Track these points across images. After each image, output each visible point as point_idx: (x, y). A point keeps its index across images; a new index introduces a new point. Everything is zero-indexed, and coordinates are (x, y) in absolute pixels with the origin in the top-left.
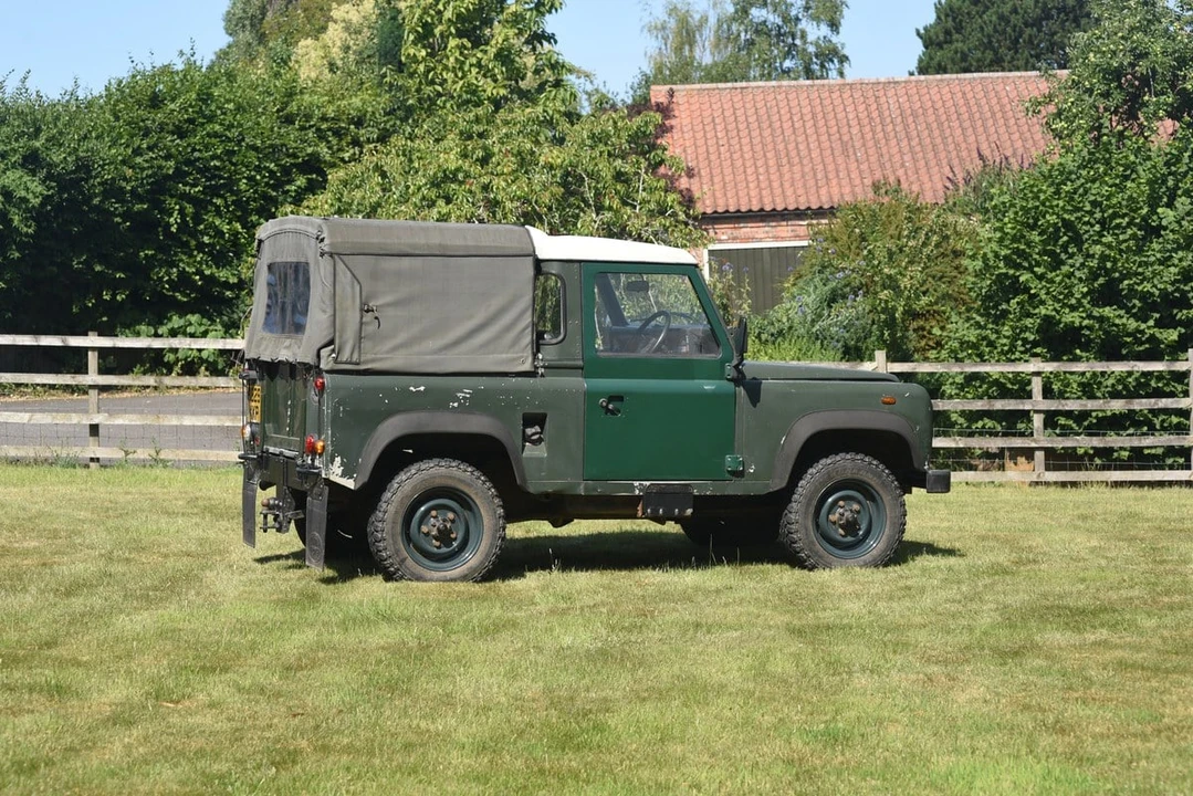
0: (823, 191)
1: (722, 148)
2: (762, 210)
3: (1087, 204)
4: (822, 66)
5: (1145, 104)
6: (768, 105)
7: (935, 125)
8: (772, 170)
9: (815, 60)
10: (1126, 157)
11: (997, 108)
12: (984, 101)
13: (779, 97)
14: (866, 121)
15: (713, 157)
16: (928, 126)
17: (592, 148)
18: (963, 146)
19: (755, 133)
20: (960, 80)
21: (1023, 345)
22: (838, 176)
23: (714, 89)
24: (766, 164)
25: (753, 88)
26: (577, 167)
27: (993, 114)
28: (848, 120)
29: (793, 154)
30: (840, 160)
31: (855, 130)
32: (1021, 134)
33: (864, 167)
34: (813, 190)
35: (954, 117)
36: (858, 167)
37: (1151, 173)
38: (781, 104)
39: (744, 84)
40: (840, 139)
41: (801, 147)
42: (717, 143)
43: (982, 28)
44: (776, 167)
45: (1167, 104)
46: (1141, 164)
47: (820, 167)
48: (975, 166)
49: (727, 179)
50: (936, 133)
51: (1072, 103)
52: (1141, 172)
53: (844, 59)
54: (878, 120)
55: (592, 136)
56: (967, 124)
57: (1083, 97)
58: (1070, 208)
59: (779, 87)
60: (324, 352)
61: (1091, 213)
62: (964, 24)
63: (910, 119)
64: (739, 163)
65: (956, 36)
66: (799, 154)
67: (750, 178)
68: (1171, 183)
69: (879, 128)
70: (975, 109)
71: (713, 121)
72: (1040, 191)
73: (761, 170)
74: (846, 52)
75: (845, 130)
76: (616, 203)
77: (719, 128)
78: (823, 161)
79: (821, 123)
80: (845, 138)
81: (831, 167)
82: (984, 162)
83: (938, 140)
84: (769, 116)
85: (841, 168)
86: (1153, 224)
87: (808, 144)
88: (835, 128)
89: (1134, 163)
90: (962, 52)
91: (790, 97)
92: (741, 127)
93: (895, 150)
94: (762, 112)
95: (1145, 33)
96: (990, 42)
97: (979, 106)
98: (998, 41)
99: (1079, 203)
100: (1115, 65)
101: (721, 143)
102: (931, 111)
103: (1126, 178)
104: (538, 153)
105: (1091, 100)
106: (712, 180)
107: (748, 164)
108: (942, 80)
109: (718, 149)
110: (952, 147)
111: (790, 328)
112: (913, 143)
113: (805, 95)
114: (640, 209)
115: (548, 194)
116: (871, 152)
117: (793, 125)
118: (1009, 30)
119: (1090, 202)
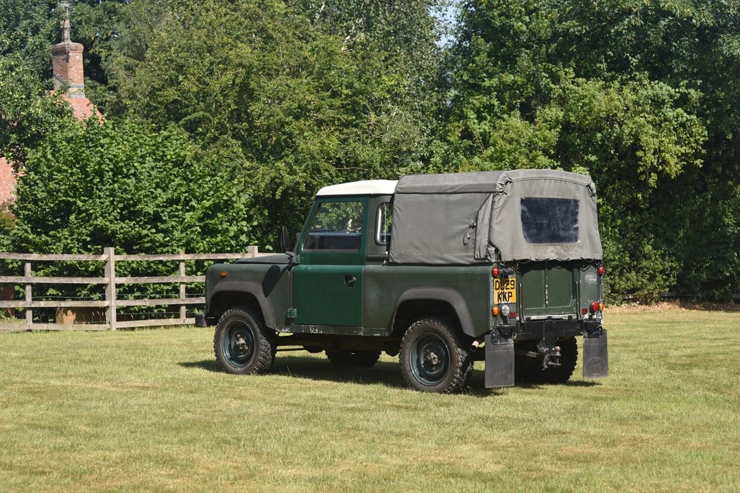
21: (78, 244)
119: (109, 159)
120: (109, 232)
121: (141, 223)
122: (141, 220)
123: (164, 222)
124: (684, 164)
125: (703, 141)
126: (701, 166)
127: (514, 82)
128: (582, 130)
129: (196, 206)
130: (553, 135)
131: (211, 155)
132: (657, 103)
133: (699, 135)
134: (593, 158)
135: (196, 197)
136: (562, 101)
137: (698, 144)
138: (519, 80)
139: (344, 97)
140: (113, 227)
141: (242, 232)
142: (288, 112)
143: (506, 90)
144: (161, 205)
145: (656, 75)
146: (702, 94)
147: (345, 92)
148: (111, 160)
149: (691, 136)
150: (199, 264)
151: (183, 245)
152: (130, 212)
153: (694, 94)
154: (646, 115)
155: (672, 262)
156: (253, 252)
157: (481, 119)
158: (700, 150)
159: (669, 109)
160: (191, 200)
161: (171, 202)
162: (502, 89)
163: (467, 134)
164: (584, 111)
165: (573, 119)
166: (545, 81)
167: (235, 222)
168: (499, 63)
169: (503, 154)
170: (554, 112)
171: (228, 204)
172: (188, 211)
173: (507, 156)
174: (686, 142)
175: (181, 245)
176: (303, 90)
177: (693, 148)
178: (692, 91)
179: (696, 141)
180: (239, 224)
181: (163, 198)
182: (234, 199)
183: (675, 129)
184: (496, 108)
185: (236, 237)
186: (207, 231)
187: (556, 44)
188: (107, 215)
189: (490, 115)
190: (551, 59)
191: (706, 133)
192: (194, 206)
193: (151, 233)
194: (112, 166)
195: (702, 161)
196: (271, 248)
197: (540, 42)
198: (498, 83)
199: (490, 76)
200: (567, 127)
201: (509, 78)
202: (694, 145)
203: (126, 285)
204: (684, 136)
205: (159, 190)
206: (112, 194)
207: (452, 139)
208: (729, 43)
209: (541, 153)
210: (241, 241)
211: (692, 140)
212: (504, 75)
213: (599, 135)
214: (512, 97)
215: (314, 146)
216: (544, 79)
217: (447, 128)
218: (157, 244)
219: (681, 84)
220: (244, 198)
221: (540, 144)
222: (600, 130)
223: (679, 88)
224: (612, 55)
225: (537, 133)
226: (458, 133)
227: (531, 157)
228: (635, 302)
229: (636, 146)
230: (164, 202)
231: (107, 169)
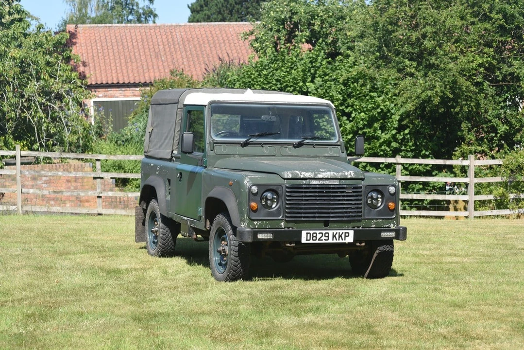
0: (146, 75)
1: (100, 54)
2: (118, 83)
3: (274, 80)
4: (146, 18)
5: (296, 36)
6: (121, 35)
7: (198, 46)
8: (123, 65)
9: (142, 16)
10: (292, 59)
11: (226, 38)
12: (220, 35)
13: (126, 31)
14: (166, 43)
15: (95, 58)
16: (195, 46)
17: (35, 49)
18: (211, 55)
19: (115, 48)
20: (209, 25)
22: (153, 68)
23: (96, 27)
24: (120, 61)
25: (114, 27)
26: (27, 58)
27: (224, 41)
28: (158, 43)
29: (133, 57)
30: (154, 61)
31: (161, 47)
32: (237, 50)
33: (165, 64)
34: (142, 74)
35: (207, 42)
36: (163, 64)
37: (303, 66)
38: (127, 35)
39: (110, 25)
40: (154, 51)
41: (137, 54)
42: (98, 52)
43: (217, 5)
44: (125, 63)
45: (306, 36)
46: (299, 62)
47: (145, 64)
48: (218, 63)
49: (102, 68)
50: (198, 49)
51: (263, 35)
52: (299, 66)
53: (155, 16)
54: (172, 43)
55: (35, 44)
56: (212, 45)
57: (268, 32)
58: (266, 82)
59: (126, 26)
61: (276, 85)
62: (209, 3)
63: (187, 43)
64: (108, 61)
65: (205, 8)
66: (135, 58)
67: (113, 68)
68: (312, 71)
69: (172, 46)
70: (216, 38)
71: (96, 41)
72: (252, 74)
73: (118, 65)
74: (156, 12)
75: (156, 47)
76: (47, 77)
77: (98, 45)
78: (146, 61)
79: (146, 43)
80: (157, 51)
81: (150, 64)
82: (222, 61)
83: (199, 52)
84: (122, 40)
85: (155, 64)
86: (304, 90)
87: (140, 53)
88: (152, 46)
89: (295, 61)
90: (208, 15)
91: (131, 31)
92: (109, 44)
93: (179, 57)
94: (118, 38)
95: (296, 4)
96: (220, 11)
97: (218, 37)
98: (224, 11)
99: (270, 80)
100: (283, 17)
101: (99, 52)
102: (196, 39)
103: (292, 68)
104: (8, 52)
105: (272, 33)
106: (95, 69)
107: (112, 61)
108: (200, 25)
109: (98, 54)
110: (205, 56)
111: (132, 138)
112: (188, 54)
113: (138, 30)
114: (59, 80)
115: (12, 72)
116: (168, 57)
117: (133, 44)
118: (229, 6)
119: (275, 79)
129: (357, 117)
135: (355, 110)
160: (351, 113)
171: (385, 116)
172: (350, 121)
185: (388, 143)
186: (365, 138)
210: (393, 146)
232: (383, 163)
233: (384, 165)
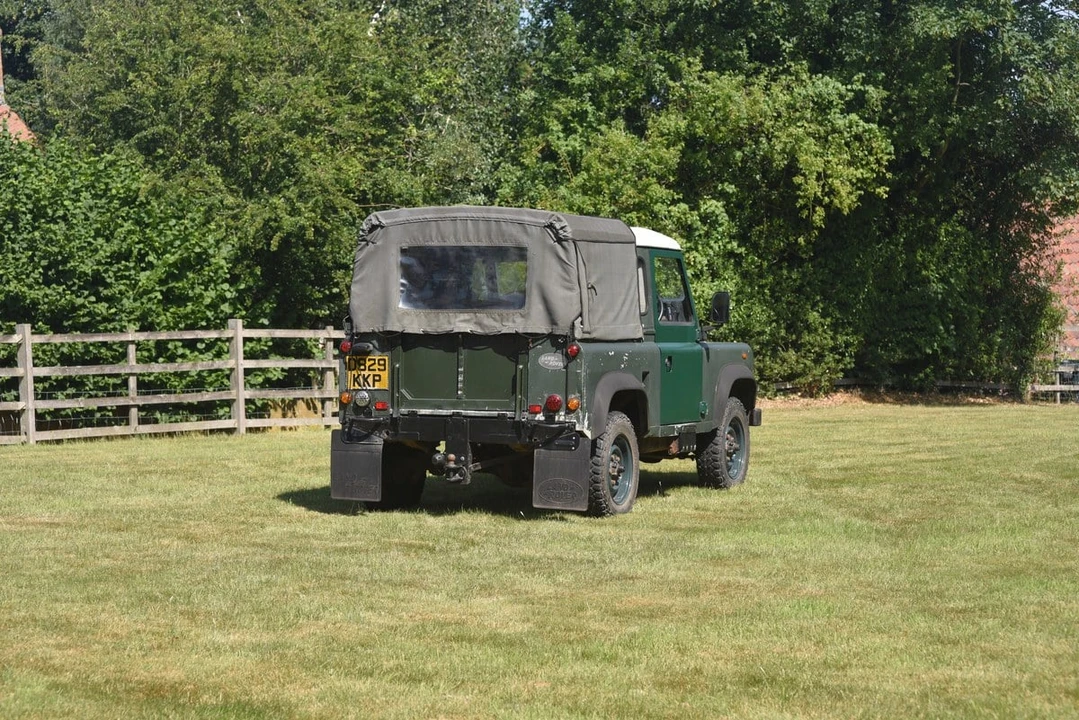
60: (577, 322)
119: (26, 195)
120: (28, 301)
121: (74, 288)
122: (74, 284)
123: (108, 286)
124: (860, 195)
125: (888, 160)
126: (885, 196)
127: (616, 79)
128: (713, 148)
129: (155, 262)
130: (672, 155)
131: (176, 189)
132: (822, 107)
133: (882, 152)
134: (731, 189)
135: (155, 250)
136: (685, 104)
137: (880, 165)
138: (623, 75)
139: (369, 101)
140: (33, 294)
141: (224, 300)
142: (289, 124)
143: (603, 90)
144: (103, 261)
145: (820, 66)
146: (885, 94)
147: (372, 94)
148: (29, 197)
149: (870, 153)
150: (161, 346)
151: (137, 319)
152: (57, 272)
153: (875, 93)
154: (806, 125)
155: (847, 335)
156: (235, 329)
157: (568, 131)
158: (884, 174)
159: (838, 115)
160: (147, 254)
161: (117, 257)
162: (599, 88)
163: (549, 154)
164: (716, 119)
165: (700, 131)
166: (660, 76)
167: (212, 285)
168: (594, 50)
169: (600, 183)
170: (673, 121)
171: (203, 259)
172: (144, 269)
173: (605, 185)
174: (864, 162)
175: (134, 320)
176: (309, 92)
177: (872, 170)
178: (870, 89)
179: (878, 161)
180: (218, 288)
181: (105, 252)
182: (211, 251)
183: (847, 144)
184: (590, 116)
185: (213, 306)
186: (171, 299)
187: (675, 23)
188: (24, 277)
189: (582, 126)
190: (667, 43)
191: (892, 149)
192: (151, 262)
193: (90, 302)
194: (30, 206)
195: (888, 189)
196: (266, 322)
197: (652, 19)
198: (592, 79)
199: (581, 69)
200: (692, 142)
201: (608, 72)
202: (874, 166)
203: (53, 378)
204: (861, 154)
205: (100, 240)
206: (32, 246)
207: (527, 161)
208: (923, 18)
209: (654, 180)
210: (222, 311)
211: (872, 159)
212: (600, 68)
213: (738, 154)
214: (614, 99)
215: (326, 174)
216: (658, 73)
217: (520, 146)
218: (99, 318)
219: (855, 78)
220: (226, 250)
221: (654, 167)
222: (740, 146)
223: (852, 84)
224: (755, 37)
225: (649, 151)
226: (535, 152)
227: (640, 187)
228: (795, 393)
229: (792, 169)
230: (107, 257)
231: (24, 209)
232: (202, 341)
233: (204, 345)
